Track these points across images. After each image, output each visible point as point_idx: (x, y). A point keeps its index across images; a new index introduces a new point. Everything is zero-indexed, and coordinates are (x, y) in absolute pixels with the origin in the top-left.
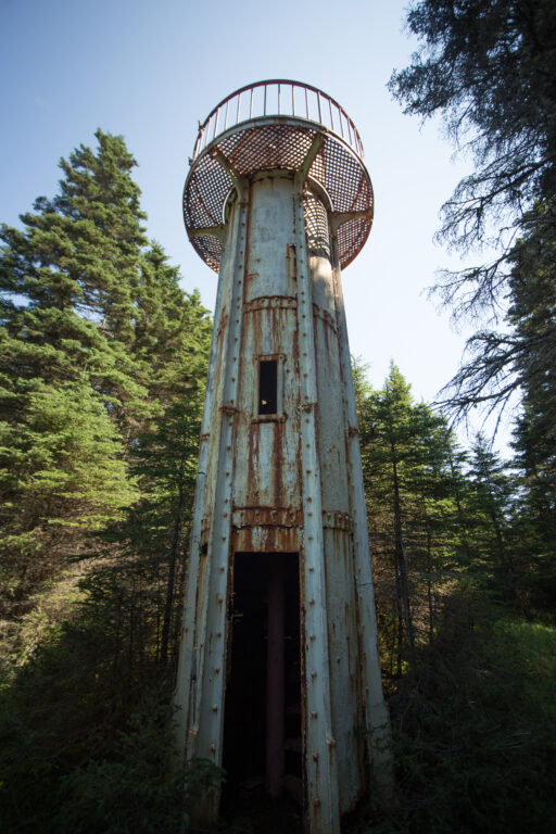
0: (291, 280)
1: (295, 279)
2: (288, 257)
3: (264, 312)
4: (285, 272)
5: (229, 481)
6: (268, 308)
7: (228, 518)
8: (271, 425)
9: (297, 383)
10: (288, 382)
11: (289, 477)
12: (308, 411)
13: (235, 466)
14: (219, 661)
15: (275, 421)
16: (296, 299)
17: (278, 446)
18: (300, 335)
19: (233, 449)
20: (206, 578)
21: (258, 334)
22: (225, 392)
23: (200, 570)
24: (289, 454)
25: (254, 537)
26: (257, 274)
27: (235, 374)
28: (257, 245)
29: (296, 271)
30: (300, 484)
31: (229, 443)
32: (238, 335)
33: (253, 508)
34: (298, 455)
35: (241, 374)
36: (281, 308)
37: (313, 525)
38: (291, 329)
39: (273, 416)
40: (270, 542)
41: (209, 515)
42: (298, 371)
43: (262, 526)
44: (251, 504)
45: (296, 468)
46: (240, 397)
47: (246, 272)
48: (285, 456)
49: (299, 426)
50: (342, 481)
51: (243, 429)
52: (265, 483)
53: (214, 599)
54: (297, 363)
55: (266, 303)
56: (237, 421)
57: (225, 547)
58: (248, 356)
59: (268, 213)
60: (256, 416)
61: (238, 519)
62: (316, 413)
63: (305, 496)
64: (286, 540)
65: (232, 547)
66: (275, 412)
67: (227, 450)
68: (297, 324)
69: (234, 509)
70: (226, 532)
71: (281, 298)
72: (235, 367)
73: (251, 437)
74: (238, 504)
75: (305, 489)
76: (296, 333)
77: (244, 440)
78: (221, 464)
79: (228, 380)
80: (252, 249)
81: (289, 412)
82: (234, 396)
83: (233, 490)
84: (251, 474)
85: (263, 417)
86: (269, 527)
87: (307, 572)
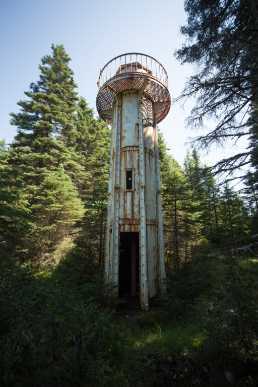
0: (137, 139)
1: (138, 138)
2: (136, 130)
3: (128, 152)
4: (135, 136)
5: (118, 211)
6: (129, 151)
7: (118, 222)
8: (130, 193)
9: (139, 178)
10: (136, 178)
11: (136, 210)
12: (142, 188)
13: (119, 206)
14: (117, 261)
15: (132, 192)
16: (139, 147)
17: (132, 200)
18: (140, 161)
19: (119, 200)
20: (112, 239)
21: (126, 160)
22: (116, 182)
23: (110, 237)
24: (136, 202)
25: (126, 227)
26: (125, 137)
27: (118, 175)
28: (125, 124)
29: (138, 135)
30: (139, 212)
31: (117, 199)
32: (119, 161)
33: (125, 219)
34: (139, 202)
35: (120, 175)
36: (133, 151)
37: (143, 224)
38: (137, 158)
39: (131, 190)
40: (130, 229)
41: (112, 221)
42: (139, 174)
43: (128, 224)
44: (125, 218)
45: (138, 206)
46: (120, 183)
47: (121, 135)
48: (135, 203)
49: (139, 193)
50: (154, 210)
51: (122, 194)
52: (129, 211)
53: (115, 245)
54: (139, 171)
55: (128, 149)
56: (120, 191)
57: (117, 230)
58: (123, 169)
59: (128, 110)
60: (125, 190)
61: (121, 222)
62: (145, 189)
63: (141, 215)
64: (135, 228)
65: (119, 230)
66: (131, 188)
67: (117, 201)
68: (139, 157)
69: (120, 219)
70: (117, 226)
71: (133, 146)
72: (118, 173)
73: (124, 197)
74: (120, 218)
75: (141, 213)
76: (139, 160)
77: (122, 198)
78: (115, 205)
79: (116, 177)
80: (123, 126)
81: (136, 188)
82: (118, 183)
83: (119, 213)
84: (124, 209)
85: (128, 190)
86: (130, 224)
87: (141, 238)
